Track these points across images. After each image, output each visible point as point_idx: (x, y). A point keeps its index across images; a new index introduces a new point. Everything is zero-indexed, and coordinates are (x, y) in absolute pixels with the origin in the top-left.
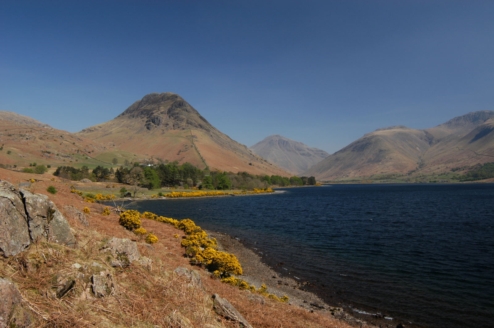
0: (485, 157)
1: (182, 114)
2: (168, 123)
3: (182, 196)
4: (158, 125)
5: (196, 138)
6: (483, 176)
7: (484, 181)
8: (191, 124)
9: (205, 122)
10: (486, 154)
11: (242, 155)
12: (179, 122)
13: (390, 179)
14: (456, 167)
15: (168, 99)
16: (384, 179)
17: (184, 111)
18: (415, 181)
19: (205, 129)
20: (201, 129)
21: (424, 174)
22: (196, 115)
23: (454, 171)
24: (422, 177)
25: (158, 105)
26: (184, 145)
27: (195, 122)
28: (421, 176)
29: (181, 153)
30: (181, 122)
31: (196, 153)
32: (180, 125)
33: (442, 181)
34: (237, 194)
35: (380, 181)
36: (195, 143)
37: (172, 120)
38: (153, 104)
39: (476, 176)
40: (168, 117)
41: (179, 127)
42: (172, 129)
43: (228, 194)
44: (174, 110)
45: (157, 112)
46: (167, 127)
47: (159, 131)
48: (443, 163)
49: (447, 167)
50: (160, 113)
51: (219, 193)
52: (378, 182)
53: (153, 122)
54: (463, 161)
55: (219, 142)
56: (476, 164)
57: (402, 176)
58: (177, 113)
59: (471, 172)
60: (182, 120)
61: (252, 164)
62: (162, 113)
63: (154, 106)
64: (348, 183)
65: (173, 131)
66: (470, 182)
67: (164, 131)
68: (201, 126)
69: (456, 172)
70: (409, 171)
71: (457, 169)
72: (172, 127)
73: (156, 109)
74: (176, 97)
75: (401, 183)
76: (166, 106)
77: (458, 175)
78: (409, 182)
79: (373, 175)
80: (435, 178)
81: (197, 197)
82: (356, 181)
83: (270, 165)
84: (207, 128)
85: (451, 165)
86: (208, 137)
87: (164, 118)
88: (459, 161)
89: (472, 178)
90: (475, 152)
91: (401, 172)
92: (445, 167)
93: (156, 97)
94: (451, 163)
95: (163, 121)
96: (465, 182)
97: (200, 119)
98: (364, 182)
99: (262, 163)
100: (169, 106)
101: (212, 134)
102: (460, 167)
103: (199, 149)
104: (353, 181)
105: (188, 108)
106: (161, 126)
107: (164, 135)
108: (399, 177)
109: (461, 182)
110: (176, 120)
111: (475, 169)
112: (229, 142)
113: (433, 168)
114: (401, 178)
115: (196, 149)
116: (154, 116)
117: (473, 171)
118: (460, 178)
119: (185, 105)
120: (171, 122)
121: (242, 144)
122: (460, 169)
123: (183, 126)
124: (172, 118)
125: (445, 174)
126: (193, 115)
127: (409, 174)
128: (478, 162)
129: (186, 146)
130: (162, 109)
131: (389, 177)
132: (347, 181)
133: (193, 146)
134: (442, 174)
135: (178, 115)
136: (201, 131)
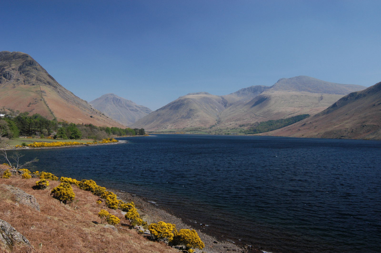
0: (261, 117)
1: (32, 72)
2: (19, 79)
3: (44, 146)
4: (10, 79)
5: (45, 93)
6: (260, 131)
7: (260, 134)
8: (40, 81)
9: (52, 80)
10: (261, 116)
11: (84, 109)
12: (29, 78)
13: (197, 131)
14: (242, 124)
15: (19, 57)
16: (193, 131)
17: (34, 69)
18: (215, 133)
19: (53, 86)
20: (49, 86)
21: (221, 129)
22: (45, 73)
23: (241, 127)
24: (220, 131)
25: (9, 62)
26: (34, 98)
27: (44, 79)
28: (218, 130)
29: (31, 105)
30: (31, 79)
31: (45, 106)
32: (31, 81)
33: (233, 134)
34: (90, 144)
35: (190, 132)
36: (44, 97)
37: (23, 76)
38: (4, 61)
39: (255, 131)
40: (19, 74)
41: (29, 83)
42: (22, 84)
43: (82, 144)
44: (25, 67)
45: (8, 68)
46: (18, 82)
47: (10, 85)
48: (234, 121)
49: (236, 124)
50: (11, 69)
51: (75, 144)
52: (189, 133)
53: (4, 77)
54: (246, 120)
55: (65, 97)
56: (255, 122)
57: (206, 129)
58: (28, 71)
59: (252, 128)
60: (32, 77)
61: (93, 117)
62: (13, 69)
63: (6, 62)
64: (167, 133)
65: (23, 86)
66: (251, 135)
67: (15, 85)
68: (49, 83)
69: (242, 127)
70: (210, 126)
71: (243, 126)
72: (23, 82)
73: (7, 66)
74: (26, 56)
75: (205, 134)
76: (18, 64)
77: (243, 129)
78: (210, 134)
79: (185, 128)
80: (229, 131)
81: (58, 147)
82: (172, 132)
83: (107, 118)
84: (54, 85)
85: (239, 123)
86: (56, 93)
87: (15, 74)
88: (244, 120)
89: (253, 132)
90: (255, 114)
91: (205, 126)
92: (235, 124)
93: (8, 55)
94: (239, 121)
95: (15, 77)
96: (248, 135)
97: (48, 77)
98: (178, 133)
99: (101, 116)
100: (20, 64)
101: (59, 90)
102: (245, 124)
103: (47, 103)
104: (170, 132)
105: (38, 67)
106: (12, 81)
107: (15, 89)
108: (203, 130)
109: (246, 135)
110: (27, 76)
111: (255, 126)
112: (73, 98)
113: (227, 124)
114: (205, 130)
115: (45, 102)
116: (6, 72)
117: (253, 127)
118: (245, 132)
119: (35, 64)
120: (22, 78)
121: (84, 100)
122: (245, 125)
123: (33, 82)
124: (23, 74)
125: (235, 129)
126: (42, 73)
127: (210, 128)
128: (256, 121)
129: (36, 99)
130: (14, 66)
131: (196, 130)
132: (166, 132)
133: (42, 99)
134: (233, 129)
135: (29, 72)
136: (49, 87)
